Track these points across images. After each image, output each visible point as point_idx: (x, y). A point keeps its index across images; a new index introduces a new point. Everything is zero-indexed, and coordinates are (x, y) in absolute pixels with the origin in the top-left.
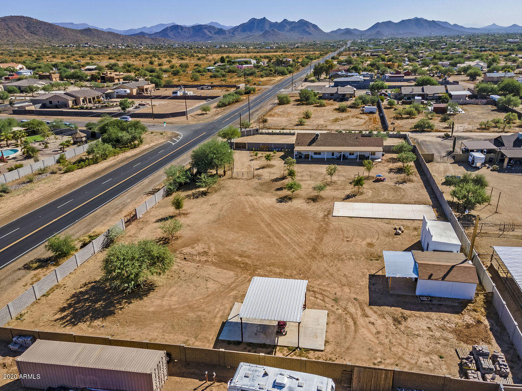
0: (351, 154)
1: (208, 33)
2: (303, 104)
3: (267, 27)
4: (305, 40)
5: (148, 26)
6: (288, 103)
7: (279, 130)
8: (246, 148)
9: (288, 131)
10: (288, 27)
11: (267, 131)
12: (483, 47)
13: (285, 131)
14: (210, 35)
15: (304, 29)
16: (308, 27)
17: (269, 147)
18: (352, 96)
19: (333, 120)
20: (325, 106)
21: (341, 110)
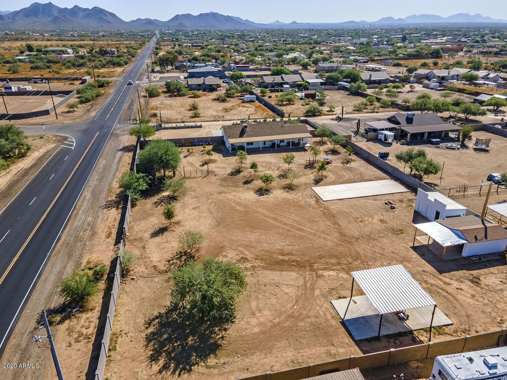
0: (282, 141)
4: (106, 28)
6: (158, 95)
7: (183, 124)
12: (286, 41)
15: (101, 18)
16: (106, 15)
17: (192, 142)
18: (219, 86)
19: (223, 110)
20: (200, 97)
21: (221, 100)
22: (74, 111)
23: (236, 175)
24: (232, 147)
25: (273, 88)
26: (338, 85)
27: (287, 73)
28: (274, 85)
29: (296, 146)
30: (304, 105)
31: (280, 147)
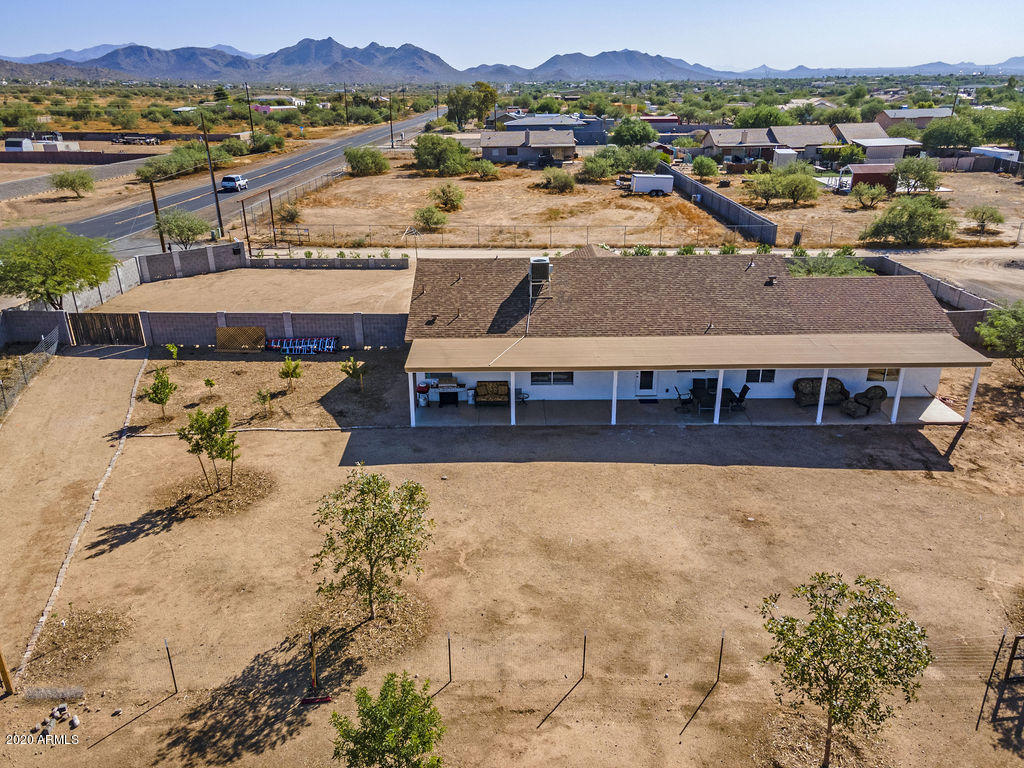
1: (211, 65)
2: (427, 175)
3: (337, 57)
4: (417, 81)
5: (77, 49)
6: (379, 170)
7: (338, 251)
8: (138, 341)
9: (377, 254)
10: (381, 58)
11: (283, 254)
13: (364, 254)
14: (216, 68)
15: (414, 63)
16: (422, 59)
17: (270, 335)
18: (569, 154)
19: (541, 214)
20: (497, 179)
21: (554, 188)
22: (79, 197)
23: (244, 753)
24: (437, 387)
25: (739, 161)
26: (973, 155)
27: (787, 124)
28: (741, 154)
29: (859, 417)
30: (854, 211)
31: (743, 409)
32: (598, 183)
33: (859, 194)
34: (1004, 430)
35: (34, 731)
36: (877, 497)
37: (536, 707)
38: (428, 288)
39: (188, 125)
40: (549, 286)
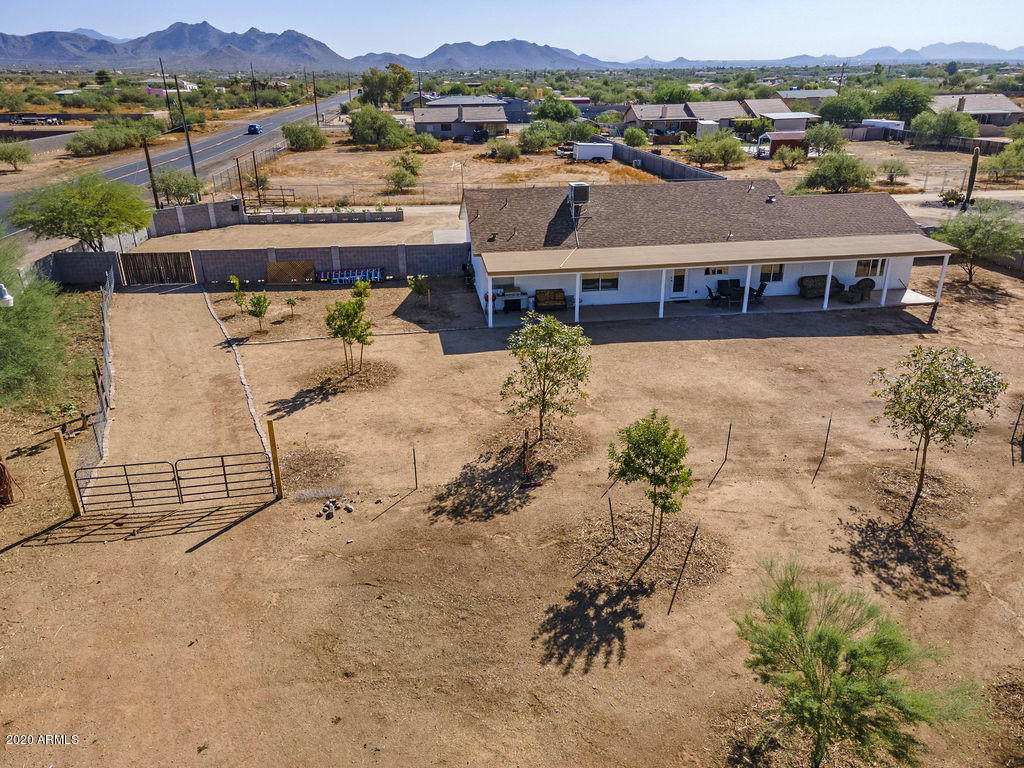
0: (772, 272)
1: (73, 50)
6: (318, 145)
7: (331, 209)
11: (278, 213)
14: (78, 52)
15: (298, 51)
17: (318, 268)
18: (499, 129)
19: (500, 178)
20: (440, 151)
21: (500, 157)
22: (16, 171)
23: (495, 515)
24: (504, 295)
25: (664, 133)
26: (865, 126)
27: (698, 101)
28: (662, 128)
29: (855, 303)
30: (779, 171)
31: (762, 303)
32: (537, 153)
33: (782, 158)
34: (965, 307)
35: (320, 516)
36: (888, 351)
37: (701, 477)
38: (481, 212)
39: (79, 107)
40: (589, 208)
